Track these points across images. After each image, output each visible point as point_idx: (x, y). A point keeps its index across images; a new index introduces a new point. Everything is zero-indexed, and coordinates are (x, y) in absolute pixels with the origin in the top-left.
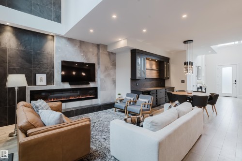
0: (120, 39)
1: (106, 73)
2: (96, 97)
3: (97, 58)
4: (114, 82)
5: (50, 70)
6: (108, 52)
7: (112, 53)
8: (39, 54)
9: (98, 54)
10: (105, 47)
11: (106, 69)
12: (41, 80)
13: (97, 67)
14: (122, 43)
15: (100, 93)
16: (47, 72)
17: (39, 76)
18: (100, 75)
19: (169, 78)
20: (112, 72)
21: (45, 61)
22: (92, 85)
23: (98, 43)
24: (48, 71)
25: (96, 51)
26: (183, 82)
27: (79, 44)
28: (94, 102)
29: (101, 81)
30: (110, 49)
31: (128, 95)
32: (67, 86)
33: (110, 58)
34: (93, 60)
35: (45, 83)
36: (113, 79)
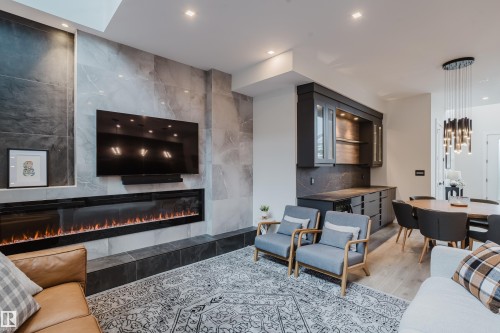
0: (271, 53)
1: (229, 151)
2: (200, 218)
3: (202, 108)
4: (248, 174)
5: (61, 140)
6: (233, 93)
7: (245, 97)
8: (21, 87)
9: (205, 97)
10: (226, 78)
11: (229, 139)
12: (28, 169)
13: (202, 132)
14: (277, 63)
15: (211, 205)
16: (48, 144)
18: (210, 155)
19: (380, 165)
20: (242, 148)
21: (43, 110)
22: (188, 183)
23: (207, 66)
24: (53, 140)
25: (200, 90)
26: (420, 173)
27: (153, 64)
28: (194, 231)
29: (214, 171)
30: (238, 86)
31: (289, 210)
32: (115, 187)
33: (238, 110)
34: (191, 113)
36: (245, 166)
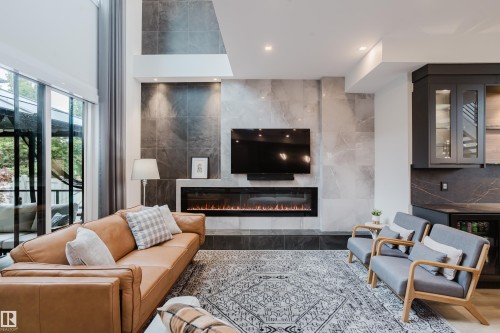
1: (342, 152)
2: (314, 213)
3: (316, 113)
4: (369, 176)
5: (215, 150)
6: (347, 94)
7: (362, 96)
9: (319, 103)
10: (339, 81)
11: (342, 140)
12: (199, 169)
13: (314, 137)
15: (323, 203)
16: (209, 153)
17: (196, 162)
18: (323, 159)
20: (360, 148)
21: (206, 133)
22: (300, 181)
23: (318, 76)
24: (211, 151)
25: (313, 97)
27: (270, 87)
28: (307, 224)
30: (351, 86)
31: (400, 219)
32: (242, 181)
33: (353, 110)
35: (204, 174)
36: (363, 167)
